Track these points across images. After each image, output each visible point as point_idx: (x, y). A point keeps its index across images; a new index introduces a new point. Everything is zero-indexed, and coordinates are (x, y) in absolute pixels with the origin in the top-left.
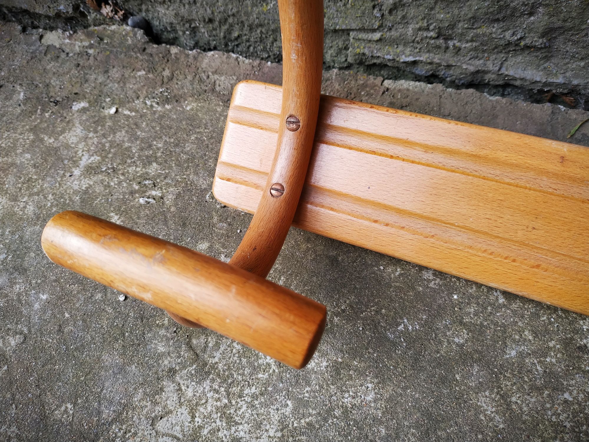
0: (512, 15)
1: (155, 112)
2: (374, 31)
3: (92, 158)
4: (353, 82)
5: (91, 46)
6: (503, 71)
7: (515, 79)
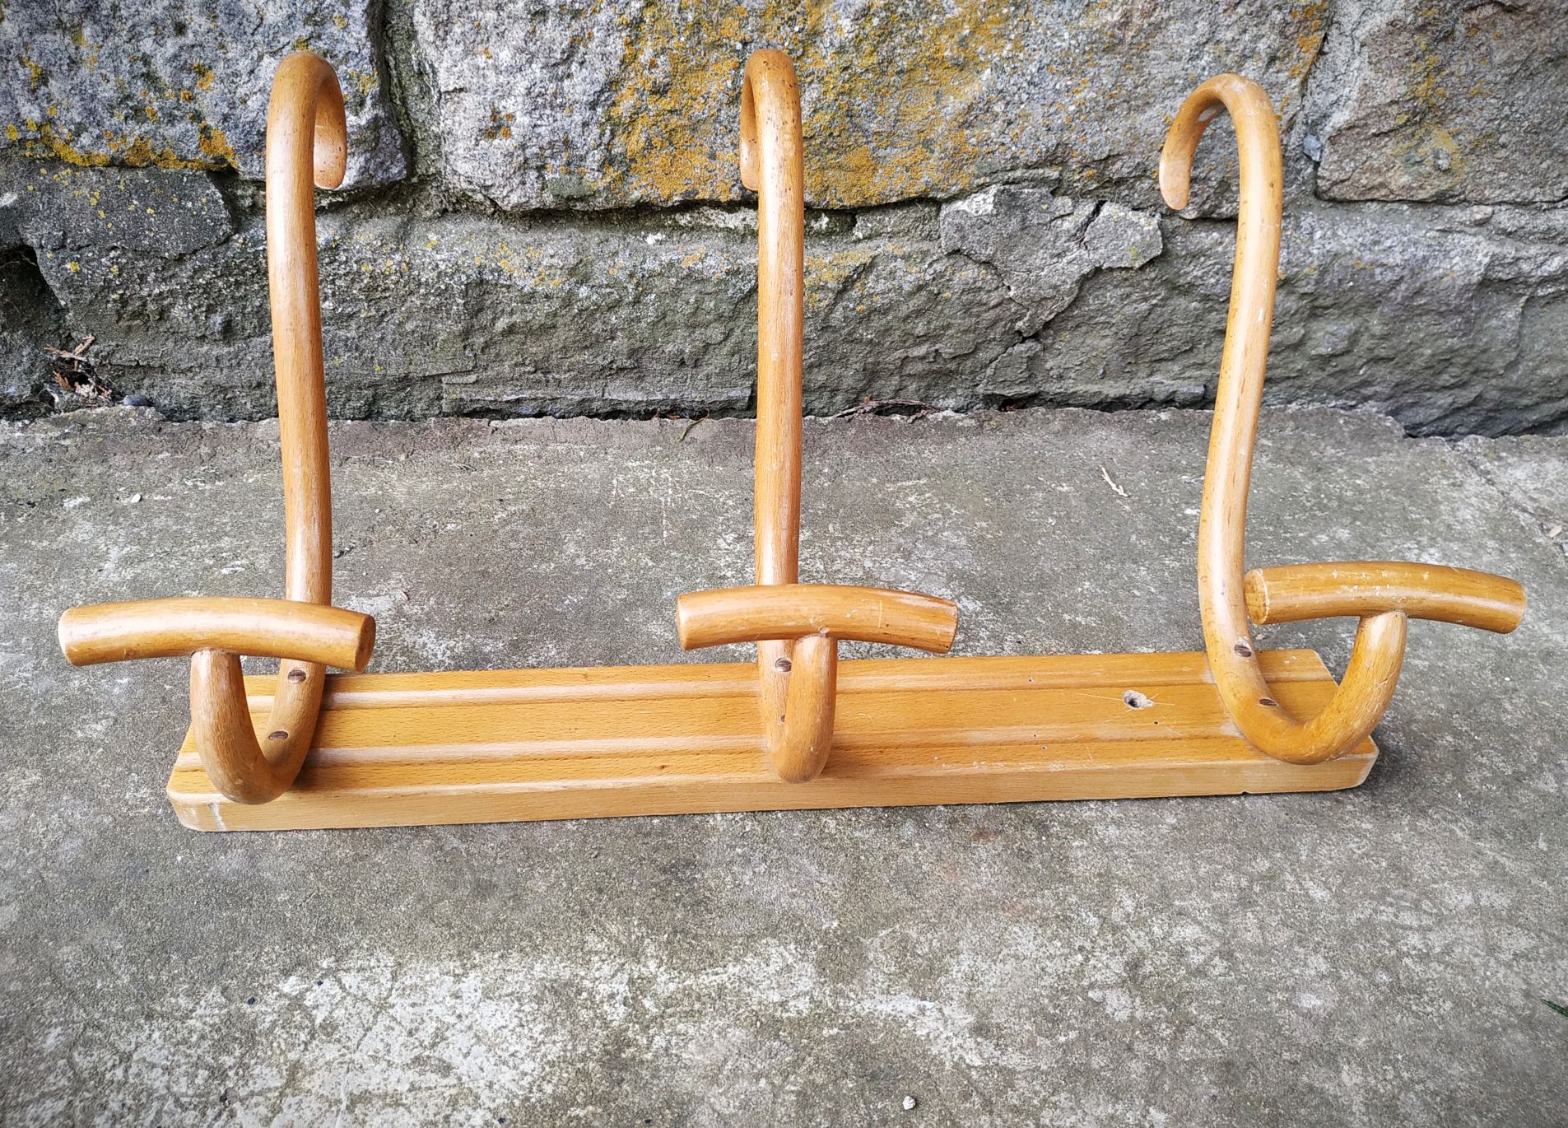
0: (597, 341)
1: (203, 492)
2: (468, 372)
3: (126, 549)
4: (456, 428)
5: (65, 436)
6: (606, 396)
7: (620, 403)
